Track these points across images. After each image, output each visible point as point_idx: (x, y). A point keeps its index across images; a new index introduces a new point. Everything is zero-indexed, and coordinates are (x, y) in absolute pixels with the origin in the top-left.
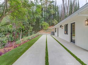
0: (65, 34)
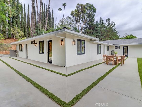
0: (40, 53)
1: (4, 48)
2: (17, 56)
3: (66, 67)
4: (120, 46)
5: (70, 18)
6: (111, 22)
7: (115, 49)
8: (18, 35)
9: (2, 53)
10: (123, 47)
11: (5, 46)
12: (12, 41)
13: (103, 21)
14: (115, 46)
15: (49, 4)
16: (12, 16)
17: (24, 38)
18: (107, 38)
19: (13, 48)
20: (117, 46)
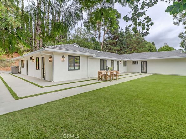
0: (37, 69)
1: (6, 63)
2: (19, 73)
3: (54, 82)
4: (138, 61)
7: (133, 64)
8: (22, 49)
9: (4, 69)
10: (142, 62)
11: (7, 62)
12: (15, 56)
13: (129, 29)
14: (133, 61)
16: (16, 27)
17: (28, 52)
18: (133, 51)
19: (16, 63)
20: (135, 61)
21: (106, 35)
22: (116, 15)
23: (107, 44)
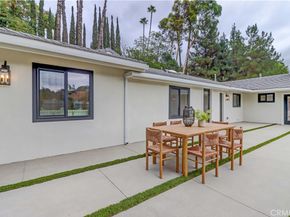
4: (274, 94)
5: (158, 35)
6: (260, 34)
7: (259, 101)
10: (286, 96)
13: (239, 33)
14: (260, 95)
15: (105, 7)
20: (266, 94)
21: (192, 50)
22: (211, 8)
23: (194, 67)
